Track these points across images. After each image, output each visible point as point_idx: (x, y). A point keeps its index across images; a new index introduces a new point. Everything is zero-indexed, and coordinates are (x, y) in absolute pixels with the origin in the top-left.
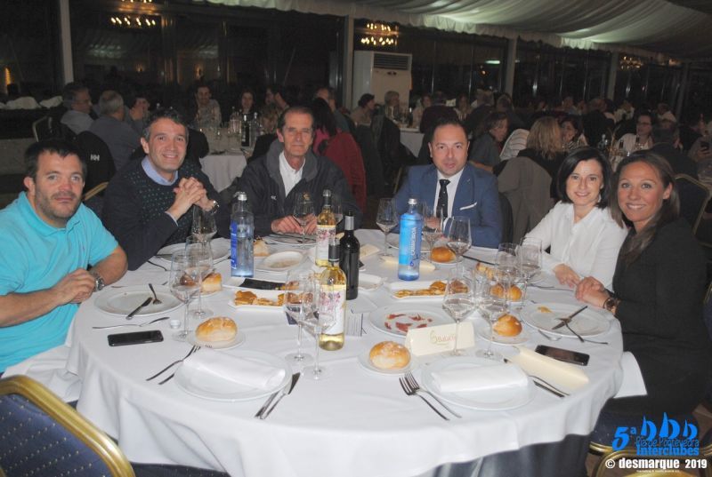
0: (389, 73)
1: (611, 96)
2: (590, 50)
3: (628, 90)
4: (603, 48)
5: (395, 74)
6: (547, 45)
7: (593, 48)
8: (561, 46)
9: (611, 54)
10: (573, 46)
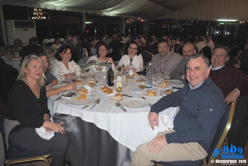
0: (24, 30)
1: (124, 32)
2: (114, 16)
3: (130, 30)
4: (119, 16)
5: (27, 30)
6: (98, 15)
7: (115, 16)
8: (103, 15)
9: (122, 18)
10: (108, 15)
